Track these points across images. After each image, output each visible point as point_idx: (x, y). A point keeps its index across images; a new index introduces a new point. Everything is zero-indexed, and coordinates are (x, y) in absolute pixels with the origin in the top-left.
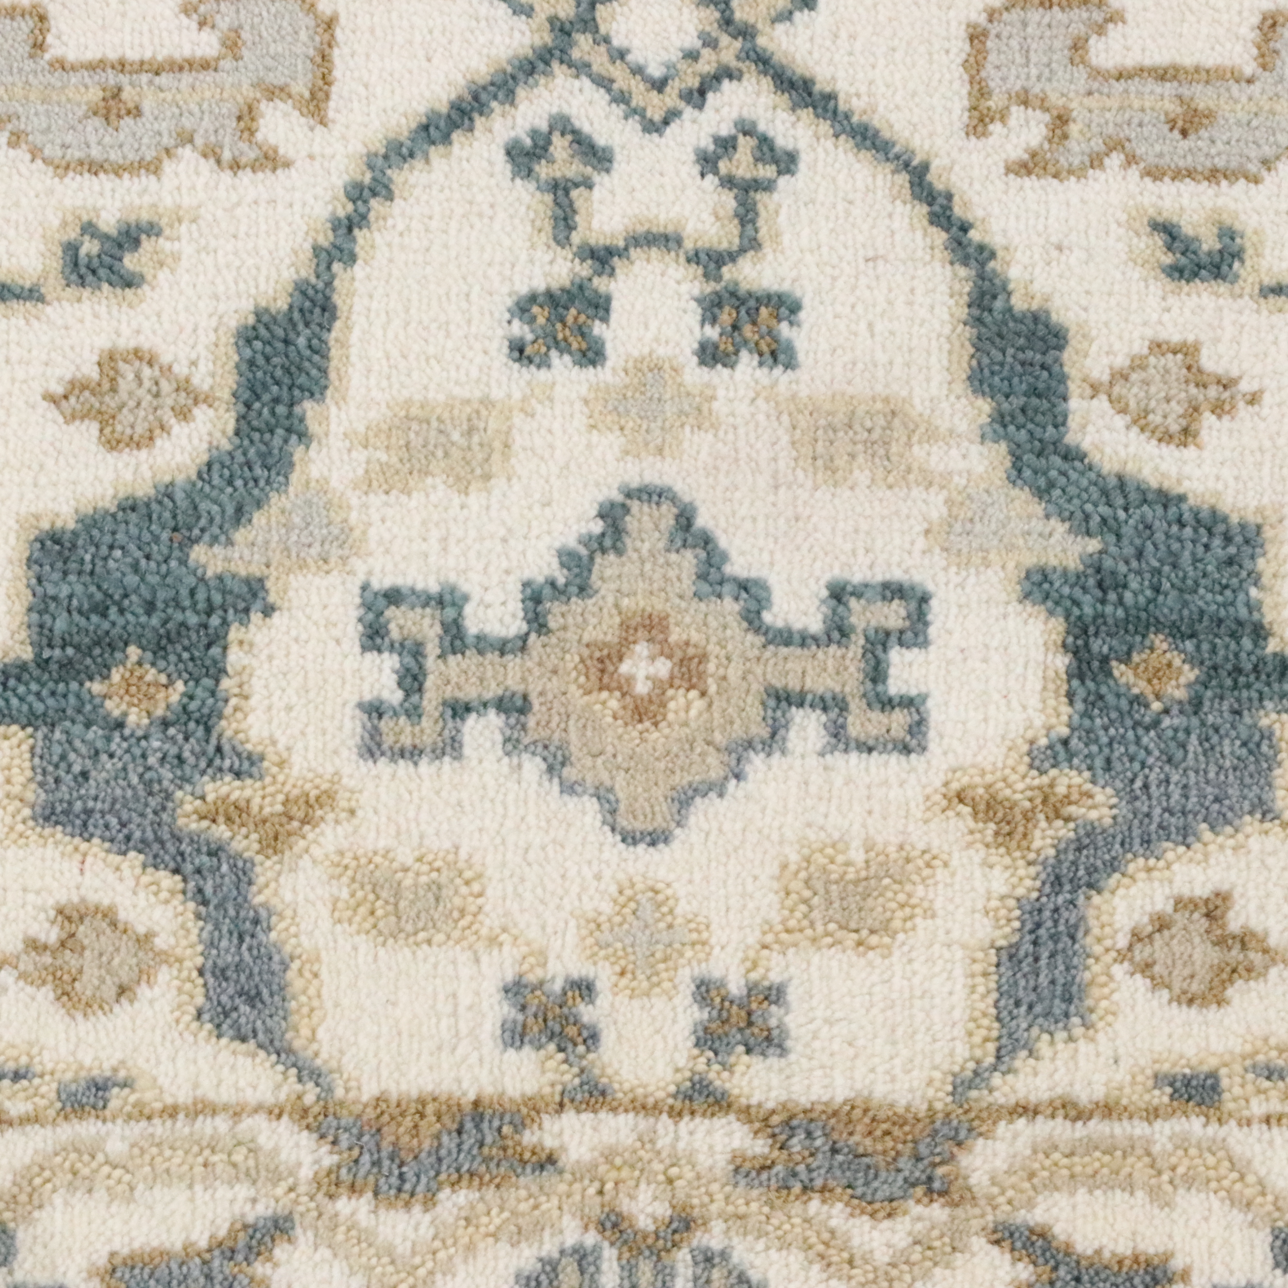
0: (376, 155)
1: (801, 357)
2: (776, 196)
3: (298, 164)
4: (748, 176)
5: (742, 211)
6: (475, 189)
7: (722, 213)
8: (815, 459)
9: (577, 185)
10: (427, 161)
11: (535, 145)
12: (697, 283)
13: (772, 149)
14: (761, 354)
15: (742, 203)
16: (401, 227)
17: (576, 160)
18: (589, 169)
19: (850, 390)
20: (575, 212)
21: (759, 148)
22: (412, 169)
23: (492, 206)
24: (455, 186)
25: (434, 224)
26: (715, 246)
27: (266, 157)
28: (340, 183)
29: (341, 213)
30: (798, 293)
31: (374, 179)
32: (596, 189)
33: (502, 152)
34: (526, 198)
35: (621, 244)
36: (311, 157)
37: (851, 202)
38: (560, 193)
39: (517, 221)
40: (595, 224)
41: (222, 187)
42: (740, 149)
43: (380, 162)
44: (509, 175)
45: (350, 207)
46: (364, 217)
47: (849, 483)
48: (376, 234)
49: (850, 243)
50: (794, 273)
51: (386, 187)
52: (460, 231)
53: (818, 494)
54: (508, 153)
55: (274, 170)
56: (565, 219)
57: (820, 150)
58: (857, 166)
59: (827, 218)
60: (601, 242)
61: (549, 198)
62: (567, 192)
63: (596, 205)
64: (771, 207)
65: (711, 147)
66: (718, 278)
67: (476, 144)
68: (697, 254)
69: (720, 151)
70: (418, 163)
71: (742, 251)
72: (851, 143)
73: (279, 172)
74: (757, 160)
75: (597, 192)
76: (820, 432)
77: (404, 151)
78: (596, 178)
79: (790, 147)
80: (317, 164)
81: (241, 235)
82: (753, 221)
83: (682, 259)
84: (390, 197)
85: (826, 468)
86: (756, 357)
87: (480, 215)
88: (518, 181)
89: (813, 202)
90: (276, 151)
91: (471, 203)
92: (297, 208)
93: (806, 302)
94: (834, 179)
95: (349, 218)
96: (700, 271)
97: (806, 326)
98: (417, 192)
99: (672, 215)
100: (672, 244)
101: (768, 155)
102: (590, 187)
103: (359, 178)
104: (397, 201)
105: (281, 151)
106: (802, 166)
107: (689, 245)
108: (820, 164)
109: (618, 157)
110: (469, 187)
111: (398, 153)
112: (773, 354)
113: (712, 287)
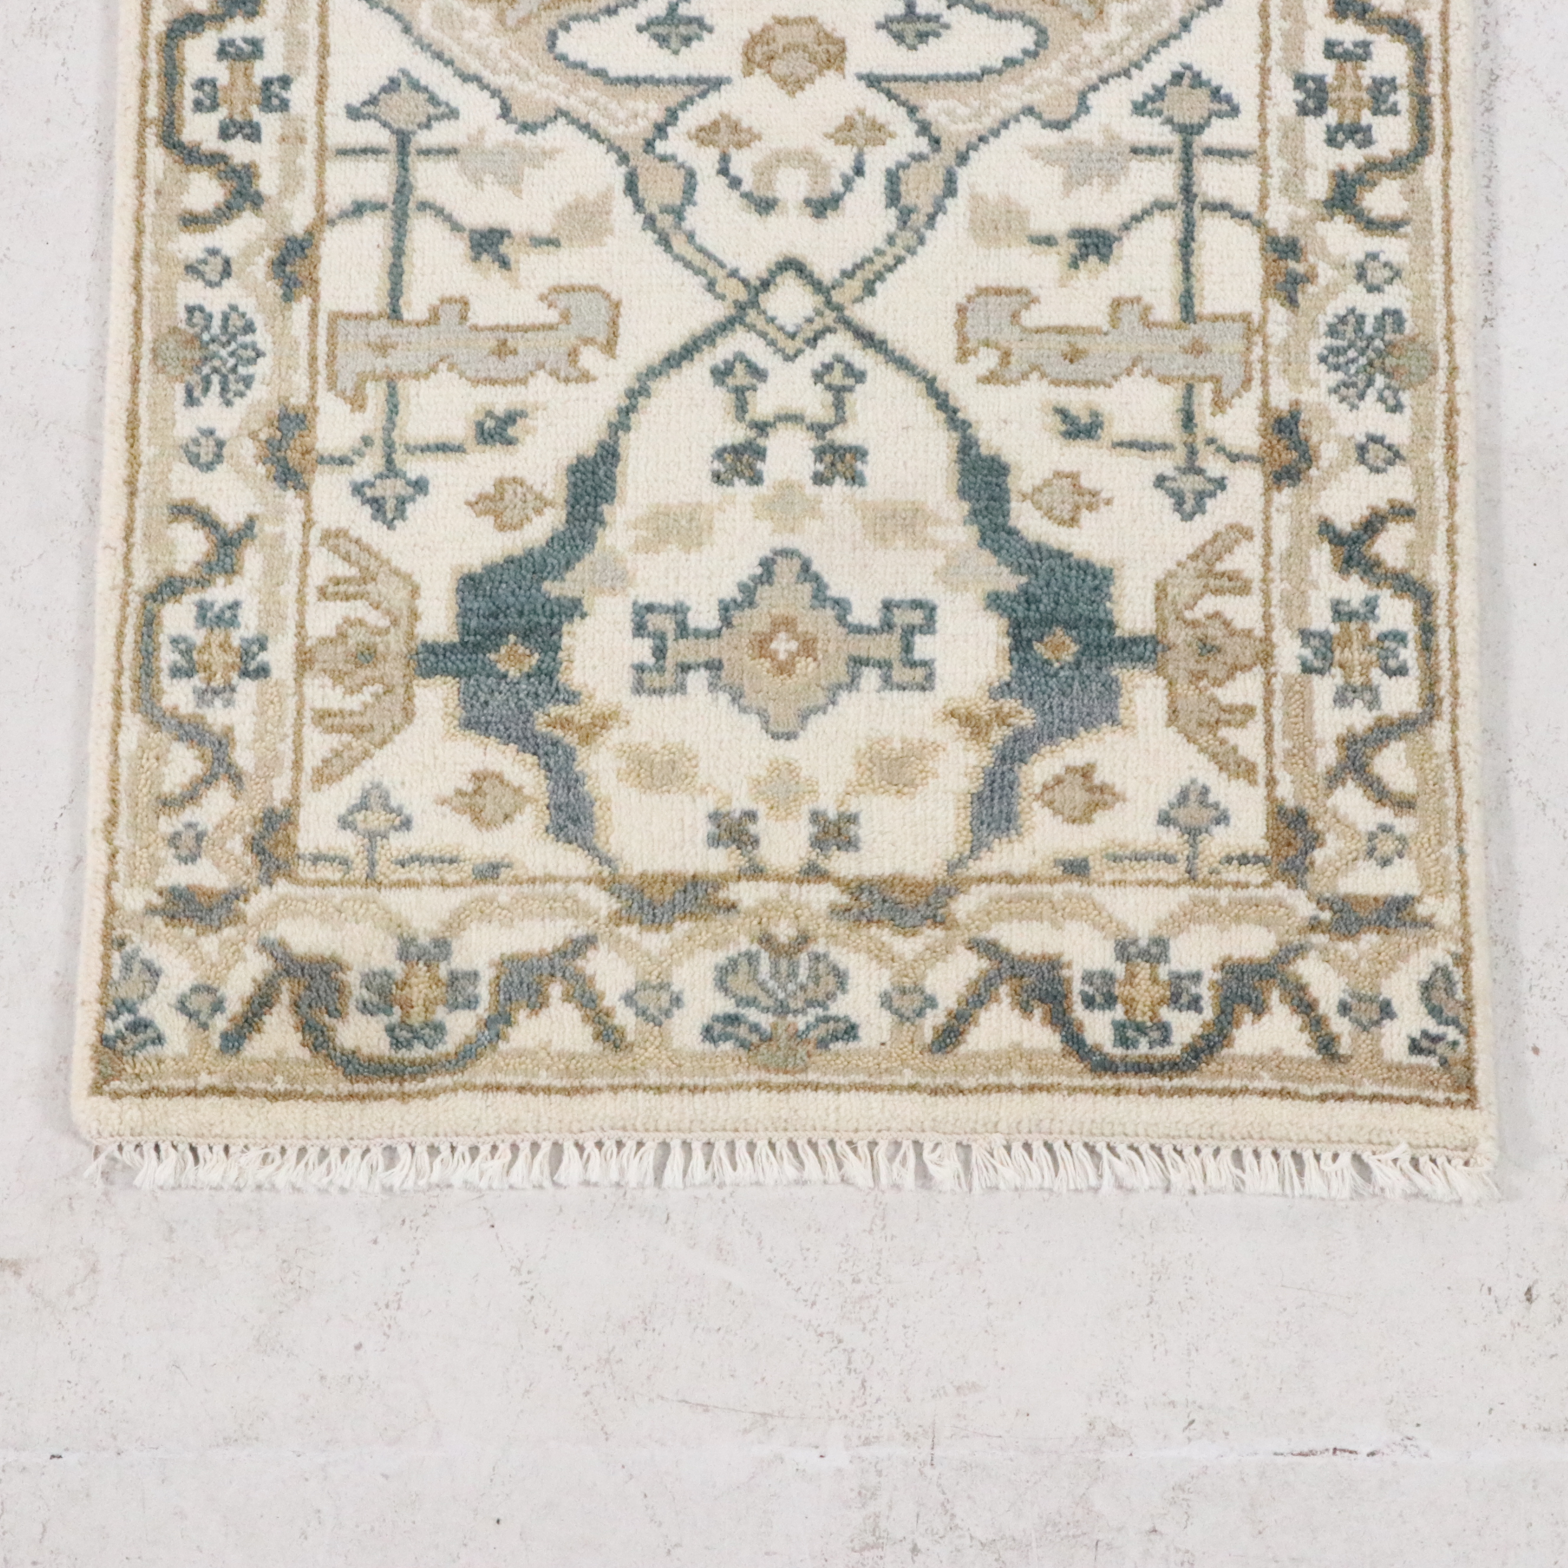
0: (642, 374)
1: (868, 479)
2: (854, 395)
3: (600, 379)
4: (840, 384)
5: (836, 402)
6: (694, 392)
7: (825, 404)
8: (875, 534)
9: (748, 389)
10: (669, 377)
11: (726, 368)
12: (812, 441)
13: (852, 370)
14: (846, 479)
15: (836, 399)
16: (654, 412)
17: (748, 376)
18: (755, 381)
19: (895, 498)
20: (747, 403)
21: (846, 369)
22: (660, 381)
23: (703, 400)
24: (683, 390)
25: (672, 410)
26: (822, 421)
27: (583, 375)
28: (622, 389)
29: (623, 405)
30: (866, 446)
31: (640, 387)
32: (759, 391)
33: (709, 372)
34: (721, 396)
35: (772, 420)
36: (607, 375)
37: (894, 398)
38: (739, 393)
39: (716, 408)
40: (758, 409)
41: (560, 391)
42: (835, 370)
43: (644, 378)
44: (712, 384)
45: (628, 401)
46: (635, 407)
47: (894, 547)
48: (641, 416)
49: (894, 419)
50: (864, 435)
51: (647, 391)
52: (686, 413)
53: (877, 553)
54: (712, 372)
55: (587, 382)
56: (742, 407)
57: (878, 370)
58: (898, 379)
59: (882, 406)
60: (761, 419)
61: (733, 396)
62: (743, 393)
63: (758, 400)
64: (852, 400)
65: (820, 369)
66: (824, 438)
67: (695, 368)
68: (812, 426)
69: (825, 371)
70: (664, 378)
71: (837, 423)
72: (895, 366)
73: (590, 383)
74: (844, 375)
75: (759, 393)
76: (878, 520)
77: (657, 371)
78: (759, 385)
79: (862, 368)
80: (610, 379)
81: (570, 416)
82: (842, 408)
83: (804, 428)
84: (649, 396)
85: (881, 539)
86: (844, 480)
87: (697, 406)
88: (717, 387)
89: (874, 397)
90: (588, 372)
91: (692, 399)
92: (599, 402)
93: (871, 451)
94: (885, 385)
95: (627, 408)
96: (814, 434)
97: (870, 464)
98: (663, 393)
99: (799, 405)
100: (799, 421)
101: (850, 373)
102: (755, 389)
103: (632, 386)
104: (653, 398)
105: (591, 372)
106: (869, 379)
107: (808, 421)
108: (878, 377)
109: (770, 374)
110: (691, 390)
111: (653, 373)
112: (853, 479)
113: (820, 443)
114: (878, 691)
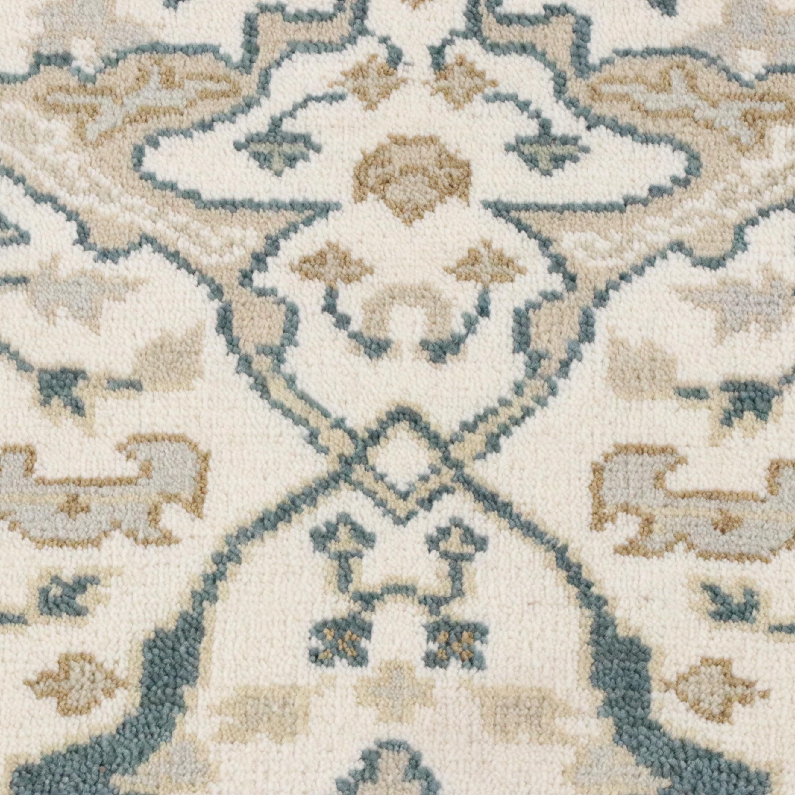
0: (231, 536)
1: (488, 662)
2: (474, 564)
3: (184, 541)
4: (457, 551)
5: (453, 573)
6: (291, 557)
7: (441, 574)
8: (495, 725)
9: (353, 556)
10: (262, 540)
11: (328, 531)
12: (425, 616)
13: (472, 535)
14: (463, 660)
15: (453, 568)
16: (245, 580)
17: (353, 541)
18: (360, 546)
19: (518, 684)
20: (351, 572)
21: (465, 535)
22: (253, 545)
23: (301, 568)
24: (279, 555)
25: (266, 578)
26: (437, 594)
27: (165, 537)
28: (209, 553)
29: (209, 571)
30: (486, 624)
31: (230, 551)
32: (365, 558)
33: (308, 535)
34: (322, 563)
35: (379, 592)
36: (192, 537)
37: (519, 569)
38: (343, 560)
39: (316, 577)
40: (364, 579)
41: (137, 554)
42: (453, 535)
43: (234, 540)
44: (312, 549)
45: (215, 567)
46: (223, 574)
47: (516, 741)
48: (230, 584)
49: (519, 593)
50: (484, 611)
51: (237, 555)
52: (281, 582)
53: (497, 747)
54: (312, 536)
55: (169, 545)
56: (345, 576)
57: (501, 537)
58: (524, 547)
59: (505, 579)
60: (367, 590)
61: (336, 563)
62: (347, 560)
63: (364, 568)
64: (471, 570)
65: (435, 534)
66: (438, 613)
67: (292, 530)
68: (425, 599)
69: (440, 536)
70: (257, 541)
71: (453, 597)
72: (520, 532)
73: (172, 546)
74: (462, 542)
75: (365, 560)
76: (499, 709)
77: (249, 534)
78: (365, 551)
79: (483, 534)
80: (195, 542)
81: (148, 584)
82: (460, 579)
83: (416, 601)
84: (239, 562)
85: (502, 731)
86: (460, 662)
87: (294, 573)
88: (317, 553)
89: (496, 568)
90: (171, 534)
91: (288, 566)
92: (182, 568)
93: (491, 629)
94: (509, 555)
95: (214, 574)
96: (427, 609)
97: (491, 644)
98: (256, 558)
99: (410, 574)
100: (410, 593)
101: (469, 539)
102: (361, 557)
103: (221, 550)
104: (243, 564)
105: (174, 534)
106: (490, 546)
107: (420, 593)
108: (501, 545)
109: (378, 539)
110: (288, 555)
111: (245, 535)
112: (471, 661)
113: (434, 619)
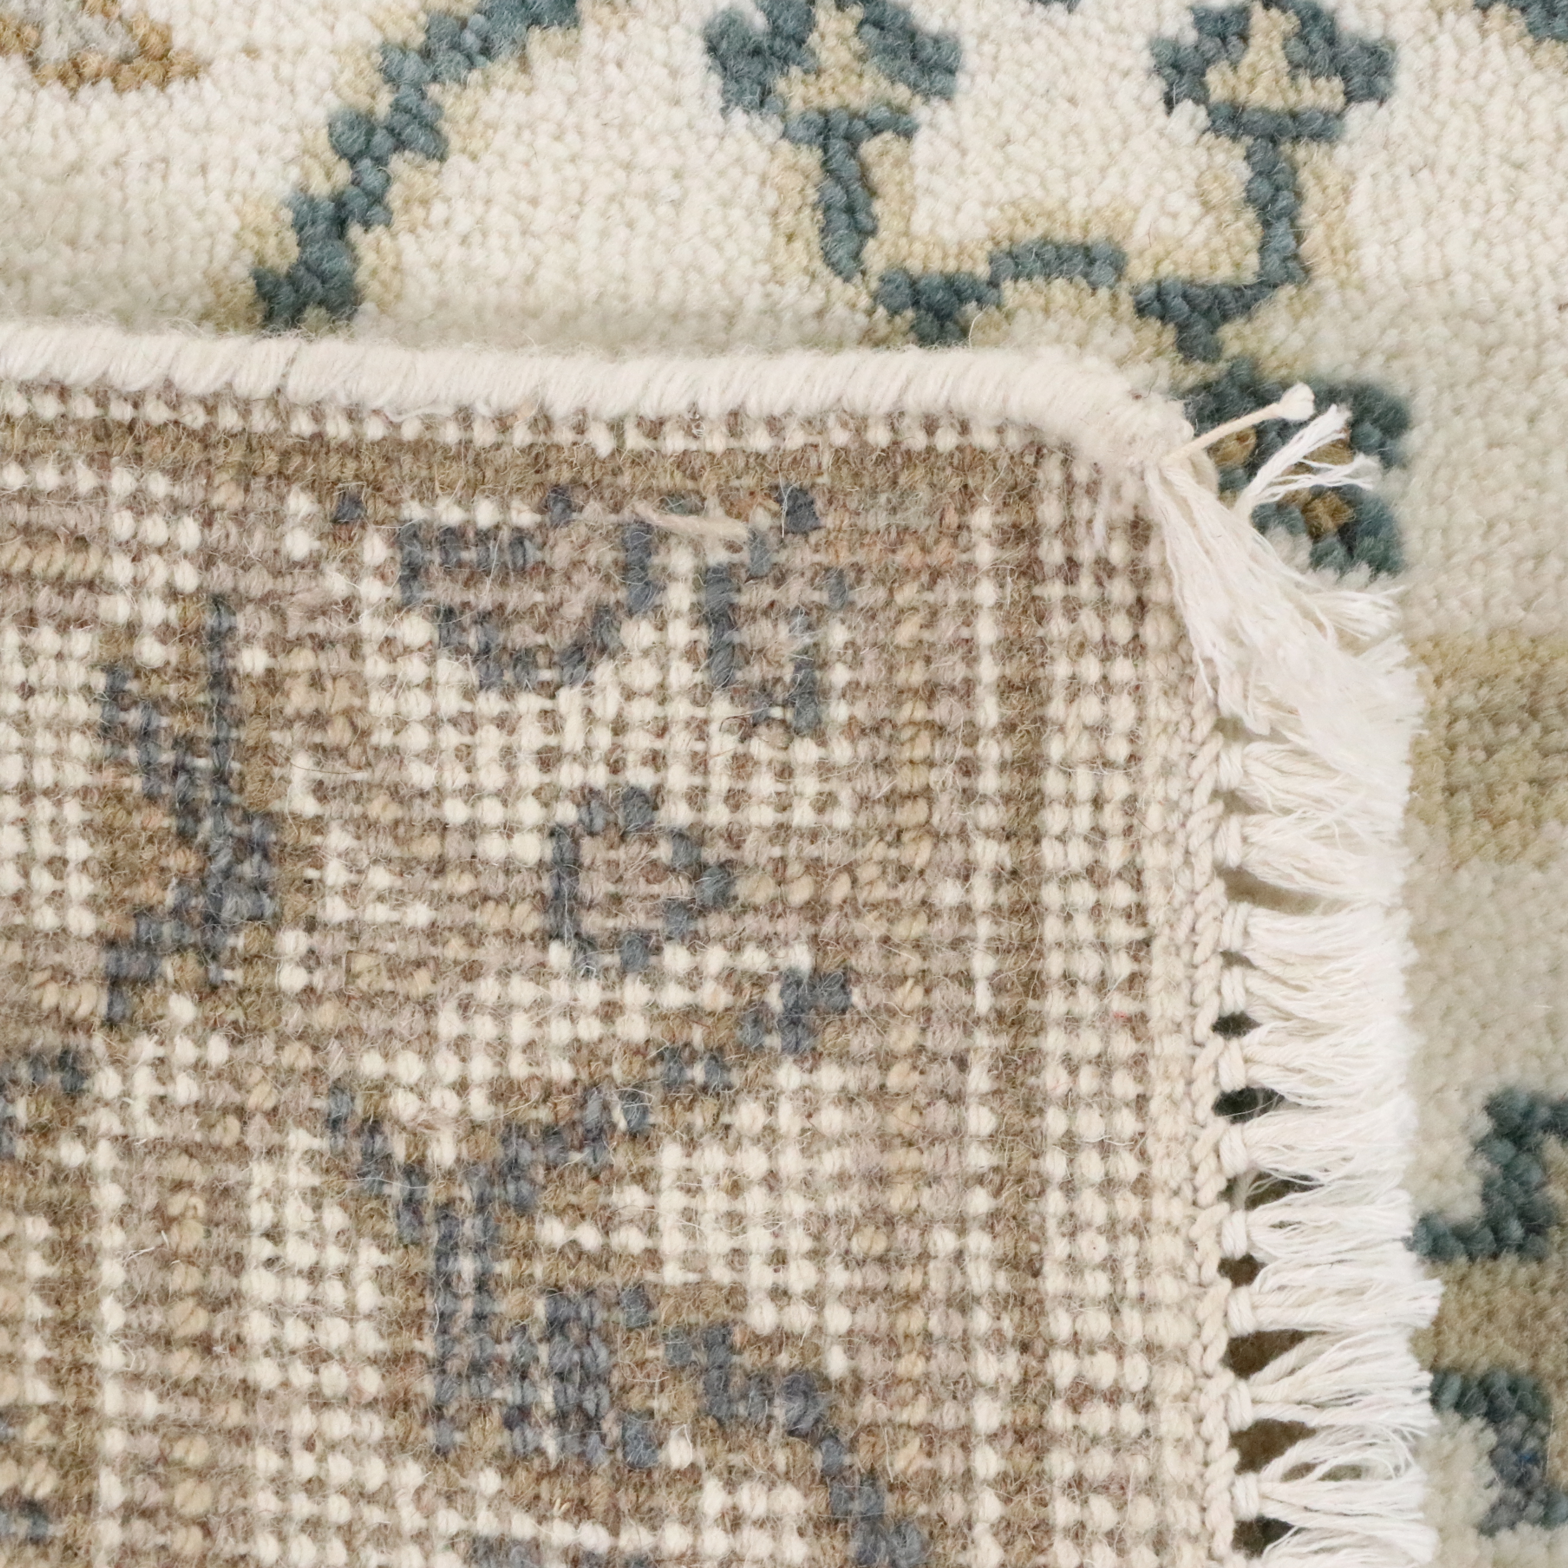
0: (404, 49)
1: (1413, 543)
2: (1342, 152)
3: (220, 66)
4: (1277, 104)
5: (1264, 189)
6: (638, 135)
7: (1216, 195)
8: (1451, 791)
9: (875, 129)
10: (524, 64)
11: (775, 31)
12: (1163, 364)
13: (1331, 40)
14: (1316, 535)
15: (1264, 172)
16: (463, 222)
17: (870, 68)
18: (901, 93)
19: (1533, 621)
20: (873, 193)
21: (1303, 37)
22: (487, 85)
23: (678, 175)
24: (591, 126)
25: (542, 218)
26: (1204, 275)
27: (143, 49)
28: (319, 116)
29: (320, 188)
30: (1400, 388)
31: (397, 107)
32: (922, 137)
33: (699, 44)
34: (756, 155)
35: (983, 271)
36: (251, 51)
37: (1519, 166)
38: (837, 145)
39: (736, 214)
40: (920, 223)
41: (42, 124)
42: (1257, 40)
43: (412, 66)
44: (717, 101)
45: (343, 173)
46: (376, 198)
47: (1535, 852)
48: (406, 240)
49: (1521, 265)
50: (1392, 338)
51: (431, 128)
52: (604, 234)
53: (1464, 877)
54: (712, 49)
55: (163, 83)
56: (850, 210)
57: (1444, 40)
58: (1536, 80)
59: (1466, 206)
60: (936, 265)
61: (810, 158)
62: (852, 140)
63: (921, 177)
64: (1333, 178)
65: (1191, 36)
66: (1212, 353)
67: (635, 26)
68: (1160, 295)
69: (1210, 45)
70: (503, 70)
71: (1267, 285)
72: (1520, 22)
73: (175, 87)
74: (1295, 66)
75: (922, 144)
76: (1462, 726)
77: (470, 39)
78: (921, 112)
79: (1375, 34)
80: (264, 68)
81: (88, 236)
82: (1291, 216)
83: (1126, 306)
84: (438, 153)
85: (1481, 814)
86: (1305, 543)
87: (651, 197)
88: (738, 116)
89: (1430, 165)
90: (166, 41)
91: (628, 167)
92: (216, 175)
93: (1422, 407)
94: (1479, 110)
95: (339, 202)
96: (1169, 335)
97: (1422, 469)
98: (501, 139)
99: (1100, 198)
100: (1102, 272)
101: (1323, 54)
102: (908, 134)
103: (363, 102)
104: (456, 160)
105: (179, 40)
106: (1404, 79)
107: (1140, 272)
108: (1447, 73)
109: (971, 60)
110: (624, 127)
111: (456, 46)
112: (1347, 534)
113: (1195, 374)
114: (1488, 1529)
